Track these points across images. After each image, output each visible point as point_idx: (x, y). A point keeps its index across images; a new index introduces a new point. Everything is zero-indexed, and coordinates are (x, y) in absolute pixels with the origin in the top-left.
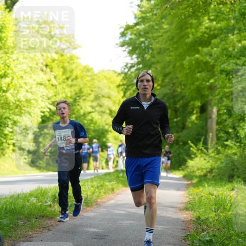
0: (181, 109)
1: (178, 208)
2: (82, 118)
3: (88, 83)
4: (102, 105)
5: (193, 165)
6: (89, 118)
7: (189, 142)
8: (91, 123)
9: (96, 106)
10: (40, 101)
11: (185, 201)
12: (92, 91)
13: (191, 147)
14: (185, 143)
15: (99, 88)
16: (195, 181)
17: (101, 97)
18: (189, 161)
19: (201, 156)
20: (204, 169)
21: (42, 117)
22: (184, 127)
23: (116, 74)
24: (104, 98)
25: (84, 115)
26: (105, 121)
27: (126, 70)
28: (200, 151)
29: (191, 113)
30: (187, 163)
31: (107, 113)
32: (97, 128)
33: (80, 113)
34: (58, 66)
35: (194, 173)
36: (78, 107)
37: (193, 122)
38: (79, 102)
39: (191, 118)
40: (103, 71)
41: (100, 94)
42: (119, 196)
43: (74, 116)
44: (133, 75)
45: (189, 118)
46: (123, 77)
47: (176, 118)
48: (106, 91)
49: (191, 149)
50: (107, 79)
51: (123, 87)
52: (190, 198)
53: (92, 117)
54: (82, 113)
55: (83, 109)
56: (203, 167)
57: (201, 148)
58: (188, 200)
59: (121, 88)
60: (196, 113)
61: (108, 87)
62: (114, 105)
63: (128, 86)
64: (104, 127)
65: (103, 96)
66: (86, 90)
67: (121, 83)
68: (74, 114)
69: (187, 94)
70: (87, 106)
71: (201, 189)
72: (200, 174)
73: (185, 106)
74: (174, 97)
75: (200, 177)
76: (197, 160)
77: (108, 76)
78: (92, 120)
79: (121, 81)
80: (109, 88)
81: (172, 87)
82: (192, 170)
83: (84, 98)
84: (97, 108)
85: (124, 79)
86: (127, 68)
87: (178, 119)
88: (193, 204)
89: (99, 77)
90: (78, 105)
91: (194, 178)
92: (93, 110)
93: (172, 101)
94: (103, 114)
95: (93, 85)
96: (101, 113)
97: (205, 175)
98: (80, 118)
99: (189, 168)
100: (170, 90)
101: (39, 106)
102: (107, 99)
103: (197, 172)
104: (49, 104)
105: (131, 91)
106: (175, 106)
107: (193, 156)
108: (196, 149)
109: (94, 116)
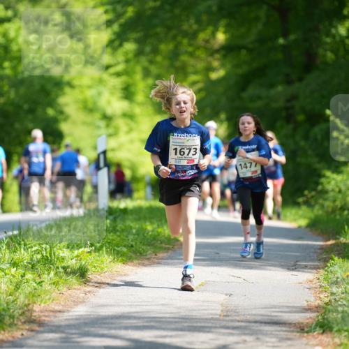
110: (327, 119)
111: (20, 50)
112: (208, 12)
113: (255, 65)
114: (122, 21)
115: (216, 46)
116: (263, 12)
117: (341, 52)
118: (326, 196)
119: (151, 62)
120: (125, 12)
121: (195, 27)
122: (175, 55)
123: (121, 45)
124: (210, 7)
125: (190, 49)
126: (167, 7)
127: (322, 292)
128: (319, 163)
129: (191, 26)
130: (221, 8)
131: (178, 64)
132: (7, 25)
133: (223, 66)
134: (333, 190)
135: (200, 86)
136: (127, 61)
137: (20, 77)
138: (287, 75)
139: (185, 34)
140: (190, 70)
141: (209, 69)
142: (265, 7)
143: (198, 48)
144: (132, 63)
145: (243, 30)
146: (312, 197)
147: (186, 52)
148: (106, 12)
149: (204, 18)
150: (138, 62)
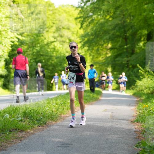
0: (130, 37)
1: (130, 120)
2: (46, 47)
3: (50, 16)
4: (63, 35)
5: (142, 85)
6: (52, 46)
7: (138, 65)
8: (54, 51)
9: (58, 37)
11: (136, 115)
12: (54, 23)
13: (140, 69)
14: (134, 67)
15: (59, 21)
16: (144, 98)
17: (62, 29)
18: (138, 81)
19: (148, 77)
20: (151, 87)
21: (12, 46)
22: (133, 52)
23: (74, 9)
24: (64, 30)
25: (48, 44)
26: (65, 49)
27: (83, 5)
28: (147, 73)
29: (139, 40)
30: (136, 83)
31: (67, 43)
32: (59, 55)
33: (44, 42)
34: (24, 2)
35: (142, 91)
36: (42, 38)
37: (141, 47)
38: (43, 33)
39: (139, 44)
40: (63, 6)
41: (61, 26)
43: (39, 45)
44: (88, 8)
45: (138, 45)
46: (80, 11)
47: (126, 45)
48: (65, 23)
49: (140, 71)
50: (66, 13)
51: (80, 19)
52: (140, 112)
53: (54, 45)
54: (45, 43)
55: (47, 39)
56: (150, 86)
57: (148, 70)
58: (138, 114)
59: (78, 20)
60: (144, 40)
61: (67, 20)
62: (73, 36)
63: (84, 18)
64: (65, 54)
66: (48, 23)
67: (79, 16)
68: (39, 43)
69: (135, 24)
70: (50, 37)
71: (149, 104)
72: (147, 92)
73: (134, 34)
74: (124, 27)
75: (148, 94)
76: (145, 80)
77: (67, 10)
78: (54, 49)
79: (79, 14)
80: (69, 20)
81: (123, 18)
82: (141, 89)
84: (59, 39)
85: (81, 12)
86: (84, 2)
87: (128, 46)
88: (143, 117)
89: (59, 11)
90: (42, 36)
91: (143, 95)
92: (55, 40)
93: (123, 30)
94: (64, 44)
95: (54, 18)
96: (62, 43)
97: (152, 93)
98: (44, 47)
99: (139, 87)
100: (121, 20)
101: (9, 37)
102: (67, 30)
103: (145, 91)
104: (18, 34)
105: (88, 23)
106: (125, 35)
107: (141, 77)
108: (144, 71)
109: (56, 45)
110: (137, 67)
111: (58, 49)
112: (107, 39)
113: (119, 53)
114: (84, 41)
115: (108, 48)
116: (121, 39)
117: (141, 50)
118: (137, 87)
119: (91, 52)
120: (85, 39)
121: (103, 43)
122: (98, 50)
123: (84, 48)
124: (107, 38)
125: (102, 49)
126: (96, 38)
127: (137, 112)
128: (136, 78)
129: (102, 43)
130: (110, 38)
131: (98, 52)
132: (54, 43)
133: (110, 53)
134: (139, 86)
135: (104, 58)
136: (85, 52)
137: (58, 56)
138: (127, 55)
139: (100, 45)
140: (101, 54)
141: (107, 54)
142: (121, 38)
143: (104, 48)
144: (86, 53)
145: (116, 44)
146: (134, 87)
147: (101, 49)
148: (80, 39)
149: (105, 41)
150: (88, 52)
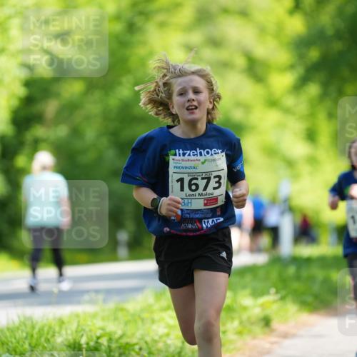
9: (202, 46)
10: (15, 31)
17: (219, 15)
31: (238, 68)
36: (142, 50)
42: (287, 342)
65: (225, 11)
83: (160, 17)
84: (207, 53)
